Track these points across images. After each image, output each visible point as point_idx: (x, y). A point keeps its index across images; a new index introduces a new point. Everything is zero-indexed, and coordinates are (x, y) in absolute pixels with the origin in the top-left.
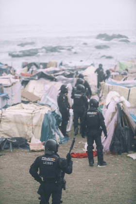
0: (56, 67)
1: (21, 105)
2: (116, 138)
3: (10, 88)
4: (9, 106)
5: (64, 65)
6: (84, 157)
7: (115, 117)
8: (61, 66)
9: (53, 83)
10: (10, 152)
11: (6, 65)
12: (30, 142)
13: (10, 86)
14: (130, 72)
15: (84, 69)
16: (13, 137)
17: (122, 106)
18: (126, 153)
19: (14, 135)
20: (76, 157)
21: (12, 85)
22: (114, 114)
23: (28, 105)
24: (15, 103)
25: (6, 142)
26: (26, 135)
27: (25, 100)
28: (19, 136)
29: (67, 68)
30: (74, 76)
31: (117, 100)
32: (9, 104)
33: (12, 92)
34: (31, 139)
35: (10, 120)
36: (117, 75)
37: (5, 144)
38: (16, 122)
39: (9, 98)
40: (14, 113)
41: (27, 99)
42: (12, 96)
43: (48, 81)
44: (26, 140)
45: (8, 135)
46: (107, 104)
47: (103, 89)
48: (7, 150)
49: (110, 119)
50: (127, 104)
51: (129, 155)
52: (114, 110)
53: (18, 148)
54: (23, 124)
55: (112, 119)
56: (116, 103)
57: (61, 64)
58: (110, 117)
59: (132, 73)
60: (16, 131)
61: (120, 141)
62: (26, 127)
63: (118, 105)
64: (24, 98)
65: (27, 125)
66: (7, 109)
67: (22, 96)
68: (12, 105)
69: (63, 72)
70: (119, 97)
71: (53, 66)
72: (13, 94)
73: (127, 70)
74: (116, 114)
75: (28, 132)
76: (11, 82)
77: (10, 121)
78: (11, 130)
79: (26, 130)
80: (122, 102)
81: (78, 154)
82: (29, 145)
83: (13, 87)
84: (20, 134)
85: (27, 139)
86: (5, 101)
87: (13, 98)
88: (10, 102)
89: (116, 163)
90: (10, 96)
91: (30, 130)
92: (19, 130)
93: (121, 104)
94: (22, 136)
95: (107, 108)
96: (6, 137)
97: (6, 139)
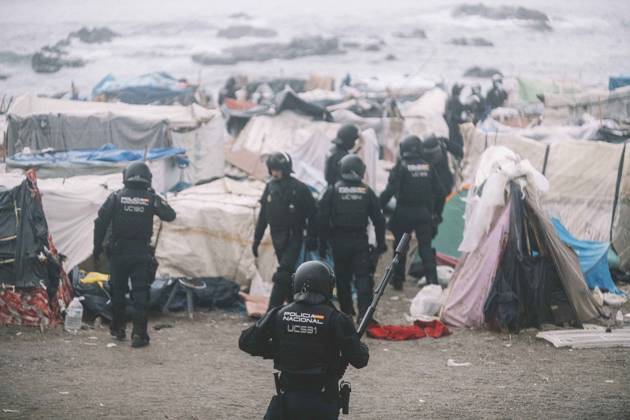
0: (333, 89)
1: (224, 184)
2: (504, 280)
3: (193, 133)
4: (188, 186)
5: (357, 86)
6: (407, 339)
7: (504, 220)
8: (346, 88)
9: (322, 125)
10: (187, 319)
11: (184, 81)
12: (247, 291)
13: (191, 129)
14: (551, 103)
15: (414, 97)
16: (198, 276)
17: (525, 188)
18: (532, 330)
19: (199, 271)
20: (385, 338)
21: (199, 124)
22: (499, 210)
23: (246, 183)
24: (205, 177)
25: (175, 289)
26: (237, 270)
27: (235, 172)
28: (213, 274)
29: (363, 94)
30: (385, 113)
31: (510, 169)
32: (186, 180)
33: (198, 147)
34: (249, 283)
35: (190, 225)
36: (512, 117)
37: (172, 295)
38: (206, 233)
39: (187, 163)
40: (200, 206)
41: (241, 171)
42: (198, 158)
43: (305, 120)
44: (237, 287)
45: (181, 270)
46: (478, 184)
47: (470, 143)
48: (179, 315)
49: (488, 228)
50: (541, 184)
51: (540, 335)
52: (500, 200)
53: (211, 310)
54: (226, 237)
55: (493, 226)
56: (506, 180)
57: (347, 82)
58: (490, 220)
59: (556, 108)
60: (205, 257)
61: (514, 290)
62: (236, 247)
63: (512, 183)
64: (233, 166)
65: (239, 240)
66: (180, 195)
67: (226, 163)
68: (198, 184)
69: (353, 102)
70: (517, 162)
71: (323, 88)
72: (202, 153)
73: (542, 98)
74: (507, 211)
75: (242, 262)
76: (193, 115)
77: (188, 230)
78: (191, 255)
79: (237, 256)
80: (524, 176)
81: (389, 328)
82: (243, 300)
83: (199, 131)
84: (217, 269)
85: (237, 282)
86: (178, 171)
87: (199, 167)
88: (189, 175)
89: (502, 355)
90: (191, 159)
91: (248, 257)
92: (213, 253)
93: (522, 183)
94: (224, 273)
95: (480, 194)
96: (177, 275)
97: (176, 281)
